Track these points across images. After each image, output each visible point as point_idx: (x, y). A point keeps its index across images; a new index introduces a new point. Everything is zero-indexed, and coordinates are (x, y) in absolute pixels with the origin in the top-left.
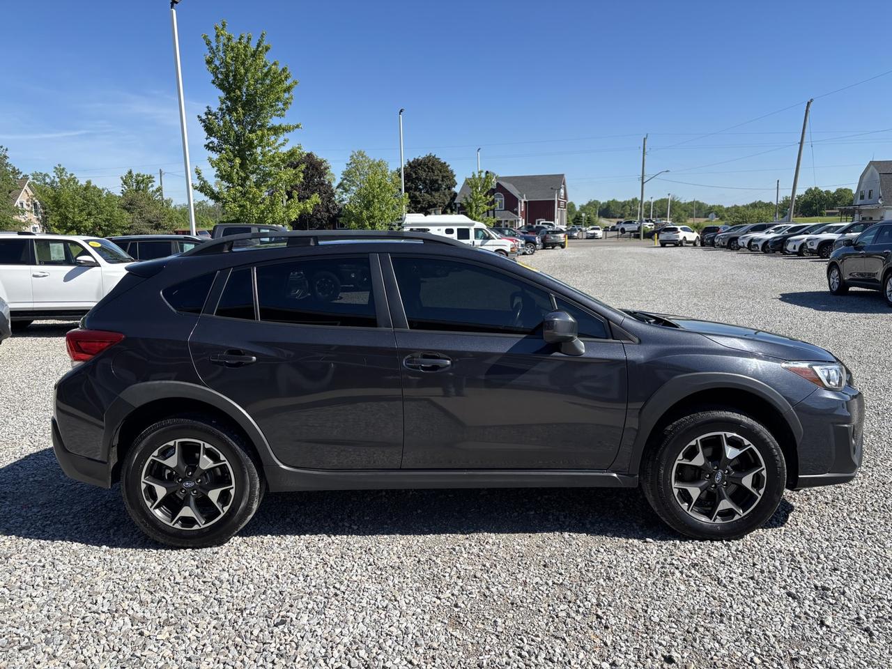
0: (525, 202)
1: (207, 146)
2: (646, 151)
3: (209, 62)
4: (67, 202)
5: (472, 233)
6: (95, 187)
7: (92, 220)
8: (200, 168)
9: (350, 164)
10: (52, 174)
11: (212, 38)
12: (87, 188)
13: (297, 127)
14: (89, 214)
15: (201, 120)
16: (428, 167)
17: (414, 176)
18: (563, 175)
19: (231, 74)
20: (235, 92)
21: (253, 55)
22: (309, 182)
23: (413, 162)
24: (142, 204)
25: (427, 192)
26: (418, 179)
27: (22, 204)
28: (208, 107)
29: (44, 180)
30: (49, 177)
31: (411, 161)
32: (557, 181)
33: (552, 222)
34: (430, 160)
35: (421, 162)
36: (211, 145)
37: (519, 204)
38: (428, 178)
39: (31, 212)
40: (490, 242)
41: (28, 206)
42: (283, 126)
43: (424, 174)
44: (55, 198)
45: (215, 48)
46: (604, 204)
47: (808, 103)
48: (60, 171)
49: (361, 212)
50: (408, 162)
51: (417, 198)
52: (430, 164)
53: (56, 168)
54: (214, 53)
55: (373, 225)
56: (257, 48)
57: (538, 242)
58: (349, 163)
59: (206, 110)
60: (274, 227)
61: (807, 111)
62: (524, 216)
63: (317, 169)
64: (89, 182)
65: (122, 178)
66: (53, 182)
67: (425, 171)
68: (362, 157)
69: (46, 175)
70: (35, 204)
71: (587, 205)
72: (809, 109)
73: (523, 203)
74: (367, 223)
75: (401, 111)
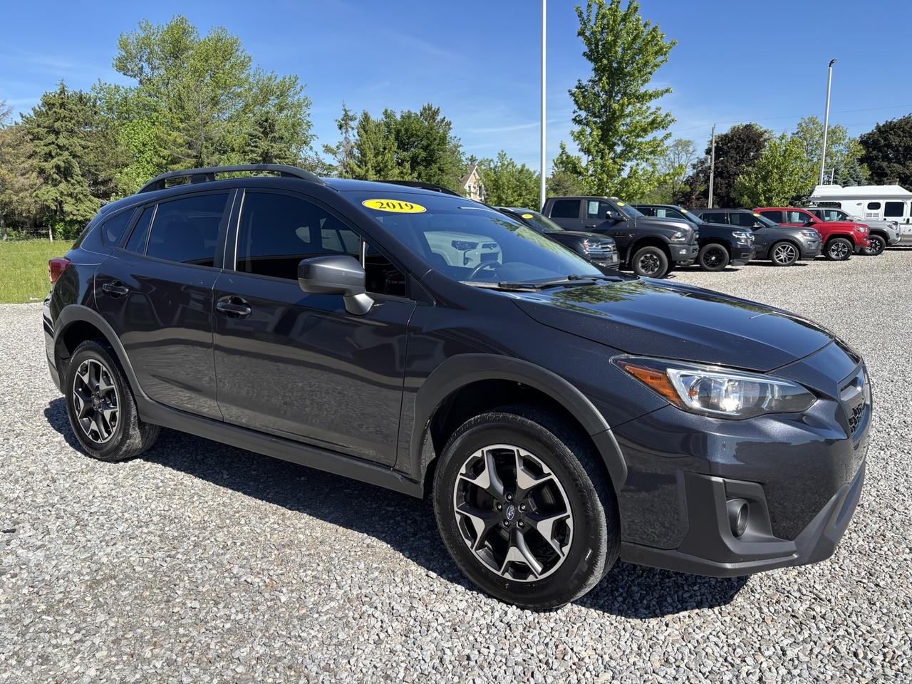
1: (574, 120)
3: (581, 33)
4: (503, 183)
5: (908, 208)
6: (528, 170)
7: (521, 201)
8: (565, 142)
9: (797, 133)
10: (496, 160)
11: (584, 9)
12: (521, 172)
13: (667, 91)
14: (520, 195)
15: (571, 94)
16: (903, 132)
17: (882, 142)
19: (600, 43)
20: (601, 62)
21: (624, 20)
22: (743, 157)
23: (884, 126)
24: (567, 184)
25: (899, 162)
26: (889, 146)
27: (470, 187)
28: (579, 80)
29: (490, 165)
30: (493, 162)
31: (881, 125)
34: (908, 123)
35: (895, 125)
36: (578, 119)
38: (903, 144)
39: (476, 193)
41: (475, 188)
42: (650, 92)
43: (897, 140)
44: (496, 181)
45: (586, 18)
48: (502, 156)
49: (756, 185)
50: (878, 125)
51: (884, 169)
52: (907, 128)
53: (499, 154)
54: (585, 23)
55: (769, 199)
56: (628, 10)
58: (795, 132)
59: (577, 84)
60: (604, 199)
63: (755, 141)
64: (524, 166)
65: (554, 161)
66: (496, 167)
67: (899, 136)
68: (814, 124)
69: (492, 160)
70: (480, 187)
74: (762, 198)
75: (832, 62)
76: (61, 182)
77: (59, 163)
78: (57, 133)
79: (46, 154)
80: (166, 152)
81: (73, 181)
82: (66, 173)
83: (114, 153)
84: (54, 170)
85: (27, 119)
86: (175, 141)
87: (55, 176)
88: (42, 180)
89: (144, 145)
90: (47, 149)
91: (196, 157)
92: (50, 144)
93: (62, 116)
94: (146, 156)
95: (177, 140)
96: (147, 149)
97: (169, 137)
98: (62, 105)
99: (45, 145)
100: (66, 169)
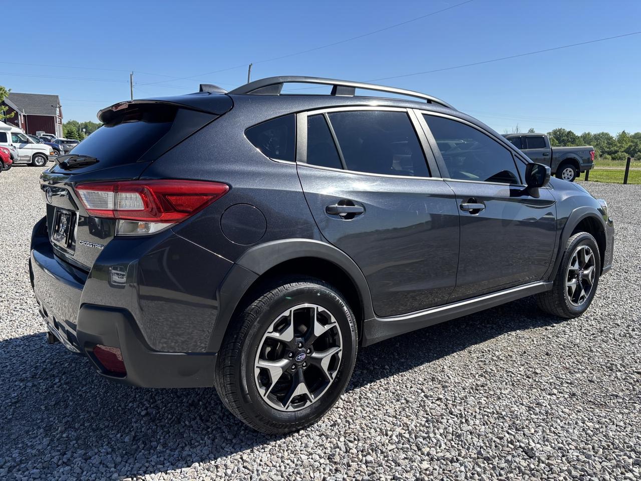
0: (24, 116)
2: (133, 84)
5: (9, 137)
18: (57, 96)
32: (53, 101)
33: (53, 135)
37: (19, 117)
40: (29, 146)
46: (82, 124)
47: (250, 66)
57: (61, 149)
61: (249, 70)
62: (25, 127)
71: (67, 124)
72: (251, 70)
73: (22, 116)
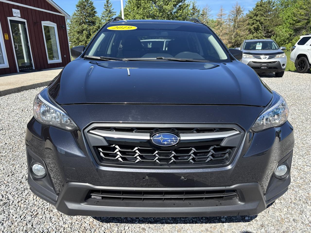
76: (255, 33)
77: (255, 26)
78: (257, 16)
79: (252, 23)
80: (295, 19)
81: (258, 32)
82: (257, 29)
83: (276, 21)
84: (253, 29)
85: (251, 12)
86: (301, 14)
87: (253, 31)
88: (249, 32)
89: (289, 17)
90: (252, 22)
91: (308, 19)
92: (254, 20)
93: (260, 9)
94: (288, 21)
95: (302, 13)
96: (289, 18)
97: (298, 13)
98: (261, 5)
99: (252, 20)
100: (257, 28)
